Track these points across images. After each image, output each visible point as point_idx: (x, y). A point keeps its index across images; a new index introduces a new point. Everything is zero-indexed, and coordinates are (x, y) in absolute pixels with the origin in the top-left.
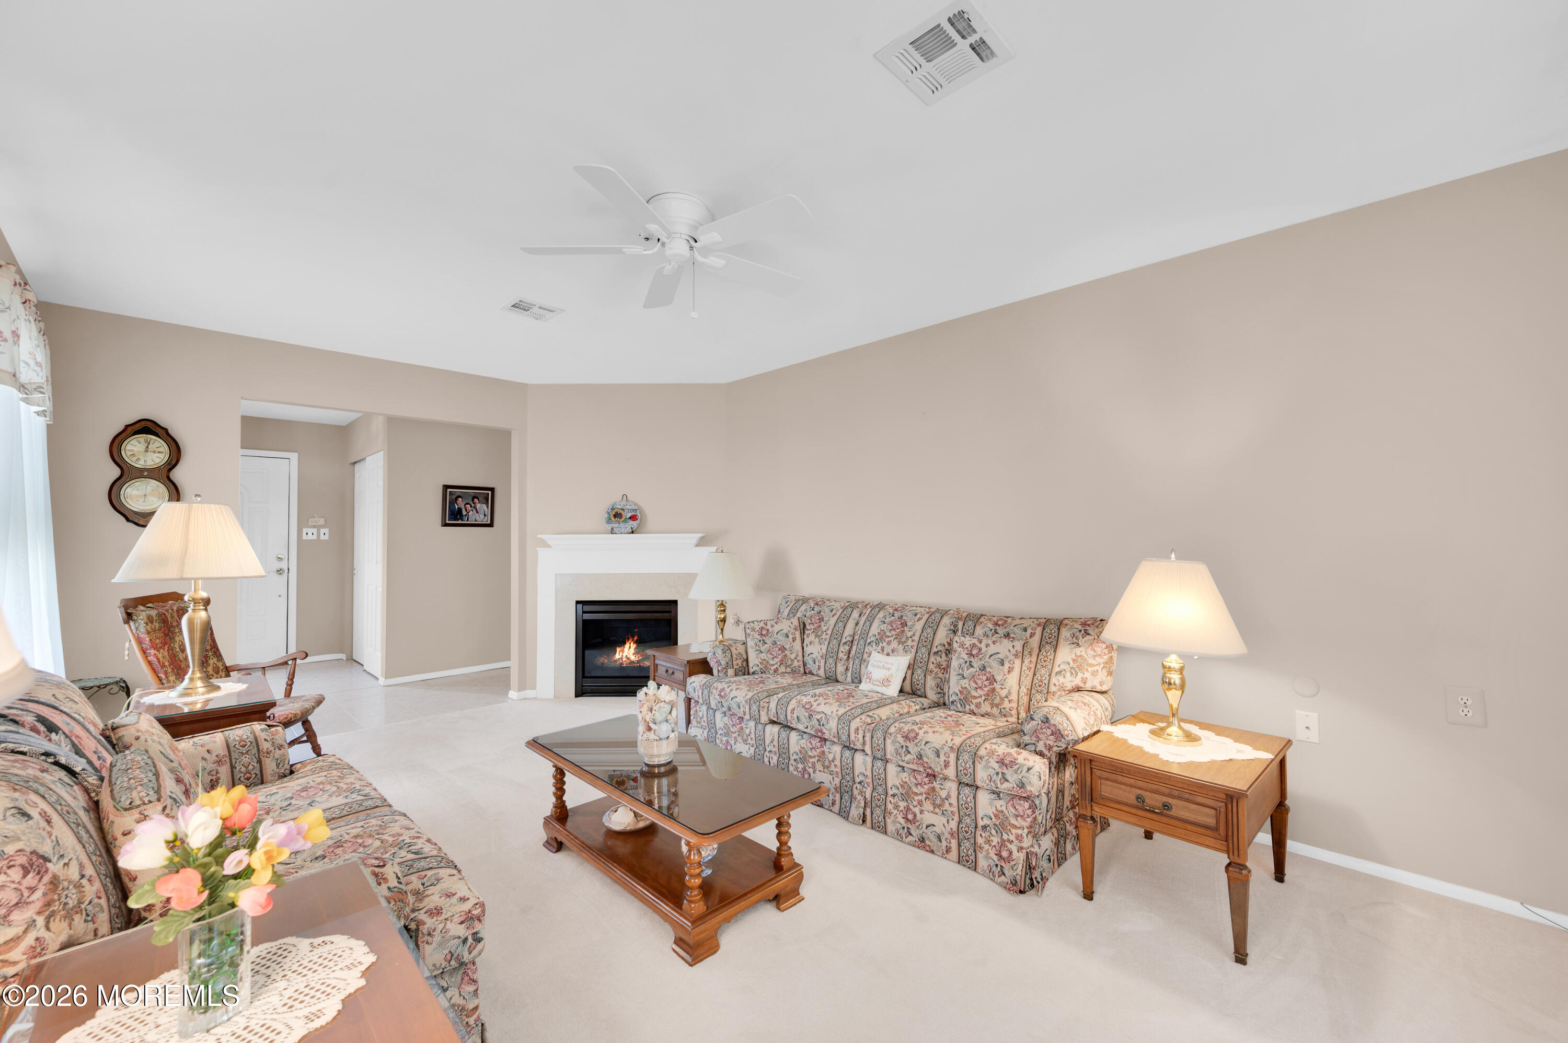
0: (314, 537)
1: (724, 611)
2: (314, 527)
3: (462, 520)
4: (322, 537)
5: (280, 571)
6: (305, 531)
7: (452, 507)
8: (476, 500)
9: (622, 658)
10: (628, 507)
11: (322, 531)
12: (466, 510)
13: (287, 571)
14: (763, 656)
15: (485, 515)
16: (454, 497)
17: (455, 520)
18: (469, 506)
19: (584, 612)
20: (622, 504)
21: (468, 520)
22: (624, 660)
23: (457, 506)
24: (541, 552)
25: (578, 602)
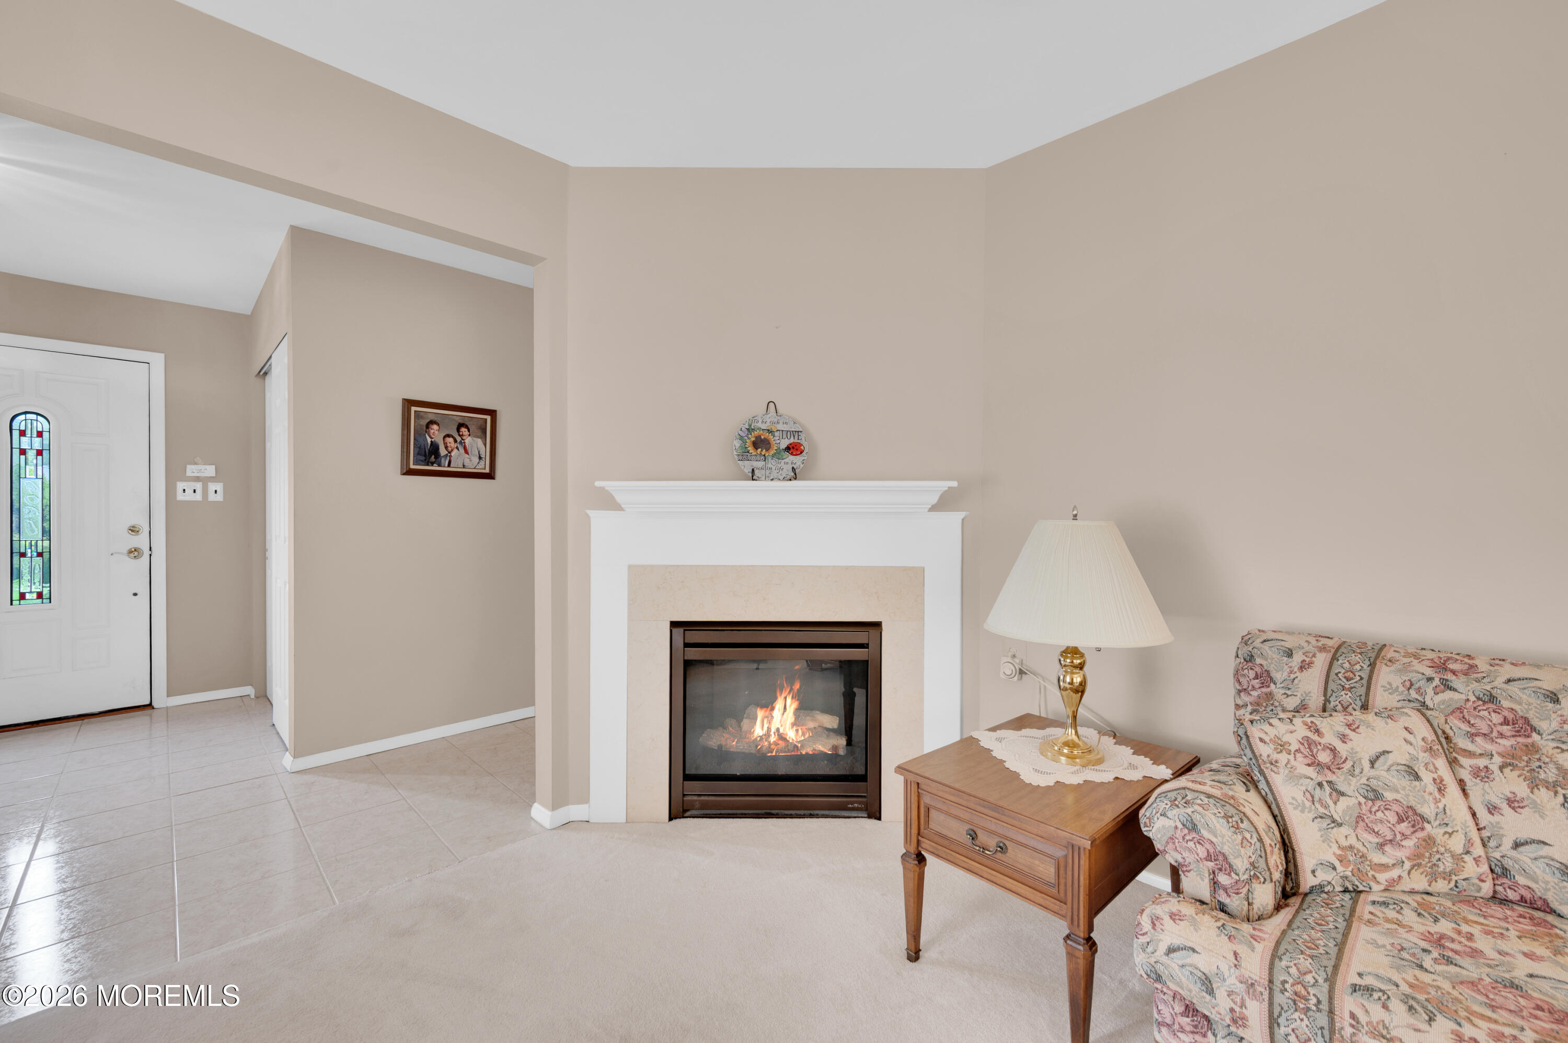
0: (198, 497)
1: (1081, 667)
2: (197, 479)
3: (439, 465)
4: (212, 497)
5: (135, 553)
6: (180, 486)
7: (421, 440)
8: (463, 430)
9: (768, 735)
10: (780, 427)
11: (212, 487)
12: (446, 447)
13: (147, 552)
14: (1344, 835)
15: (480, 458)
16: (424, 422)
17: (428, 465)
18: (451, 440)
19: (686, 645)
20: (769, 421)
21: (449, 465)
22: (773, 739)
23: (429, 440)
24: (599, 520)
25: (674, 624)
